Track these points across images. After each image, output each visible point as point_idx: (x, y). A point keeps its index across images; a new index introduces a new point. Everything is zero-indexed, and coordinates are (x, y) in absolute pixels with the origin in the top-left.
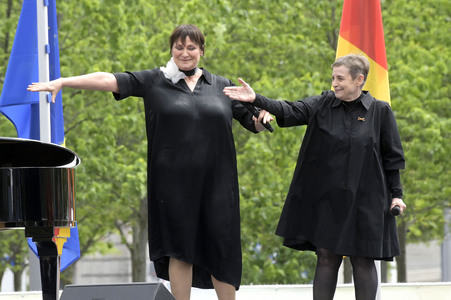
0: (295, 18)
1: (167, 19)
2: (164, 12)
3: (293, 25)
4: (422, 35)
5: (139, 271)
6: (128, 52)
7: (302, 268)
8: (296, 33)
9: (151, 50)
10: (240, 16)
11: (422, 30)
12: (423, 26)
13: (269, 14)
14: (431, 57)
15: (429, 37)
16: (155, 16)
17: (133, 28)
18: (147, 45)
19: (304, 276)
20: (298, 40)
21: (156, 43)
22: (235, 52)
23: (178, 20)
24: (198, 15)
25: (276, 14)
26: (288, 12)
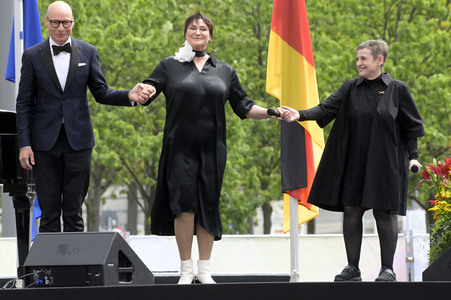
0: (227, 11)
1: (120, 11)
2: (117, 5)
3: (225, 18)
4: (332, 28)
5: (93, 222)
6: (86, 39)
7: (230, 221)
8: (227, 24)
9: (107, 37)
10: (180, 10)
11: (331, 24)
12: (331, 20)
13: (204, 9)
14: (339, 47)
15: (337, 30)
16: (109, 10)
17: (91, 19)
18: (103, 33)
19: (230, 227)
20: (229, 30)
21: (111, 32)
22: (176, 41)
23: (130, 12)
24: (147, 10)
25: (210, 9)
26: (221, 6)
